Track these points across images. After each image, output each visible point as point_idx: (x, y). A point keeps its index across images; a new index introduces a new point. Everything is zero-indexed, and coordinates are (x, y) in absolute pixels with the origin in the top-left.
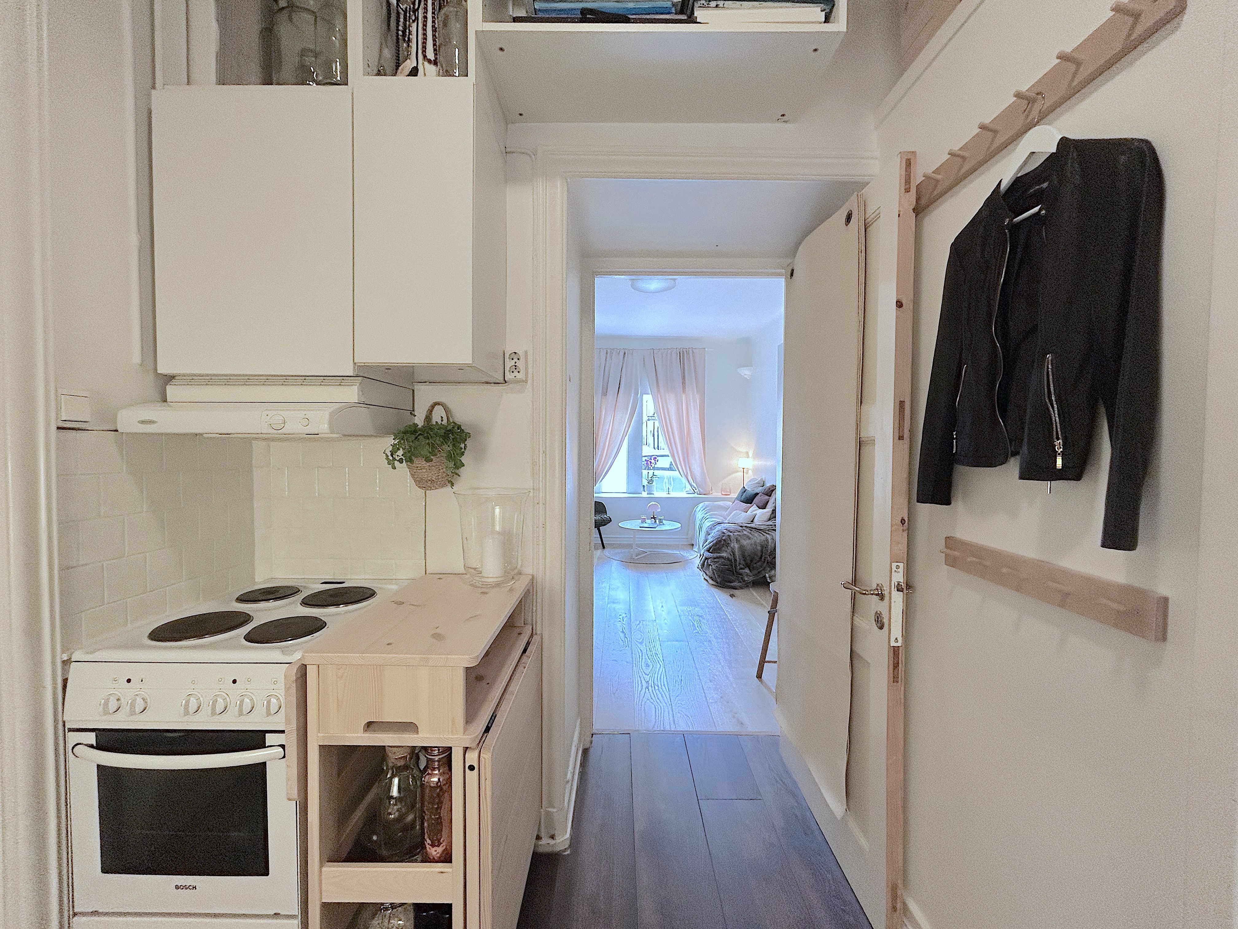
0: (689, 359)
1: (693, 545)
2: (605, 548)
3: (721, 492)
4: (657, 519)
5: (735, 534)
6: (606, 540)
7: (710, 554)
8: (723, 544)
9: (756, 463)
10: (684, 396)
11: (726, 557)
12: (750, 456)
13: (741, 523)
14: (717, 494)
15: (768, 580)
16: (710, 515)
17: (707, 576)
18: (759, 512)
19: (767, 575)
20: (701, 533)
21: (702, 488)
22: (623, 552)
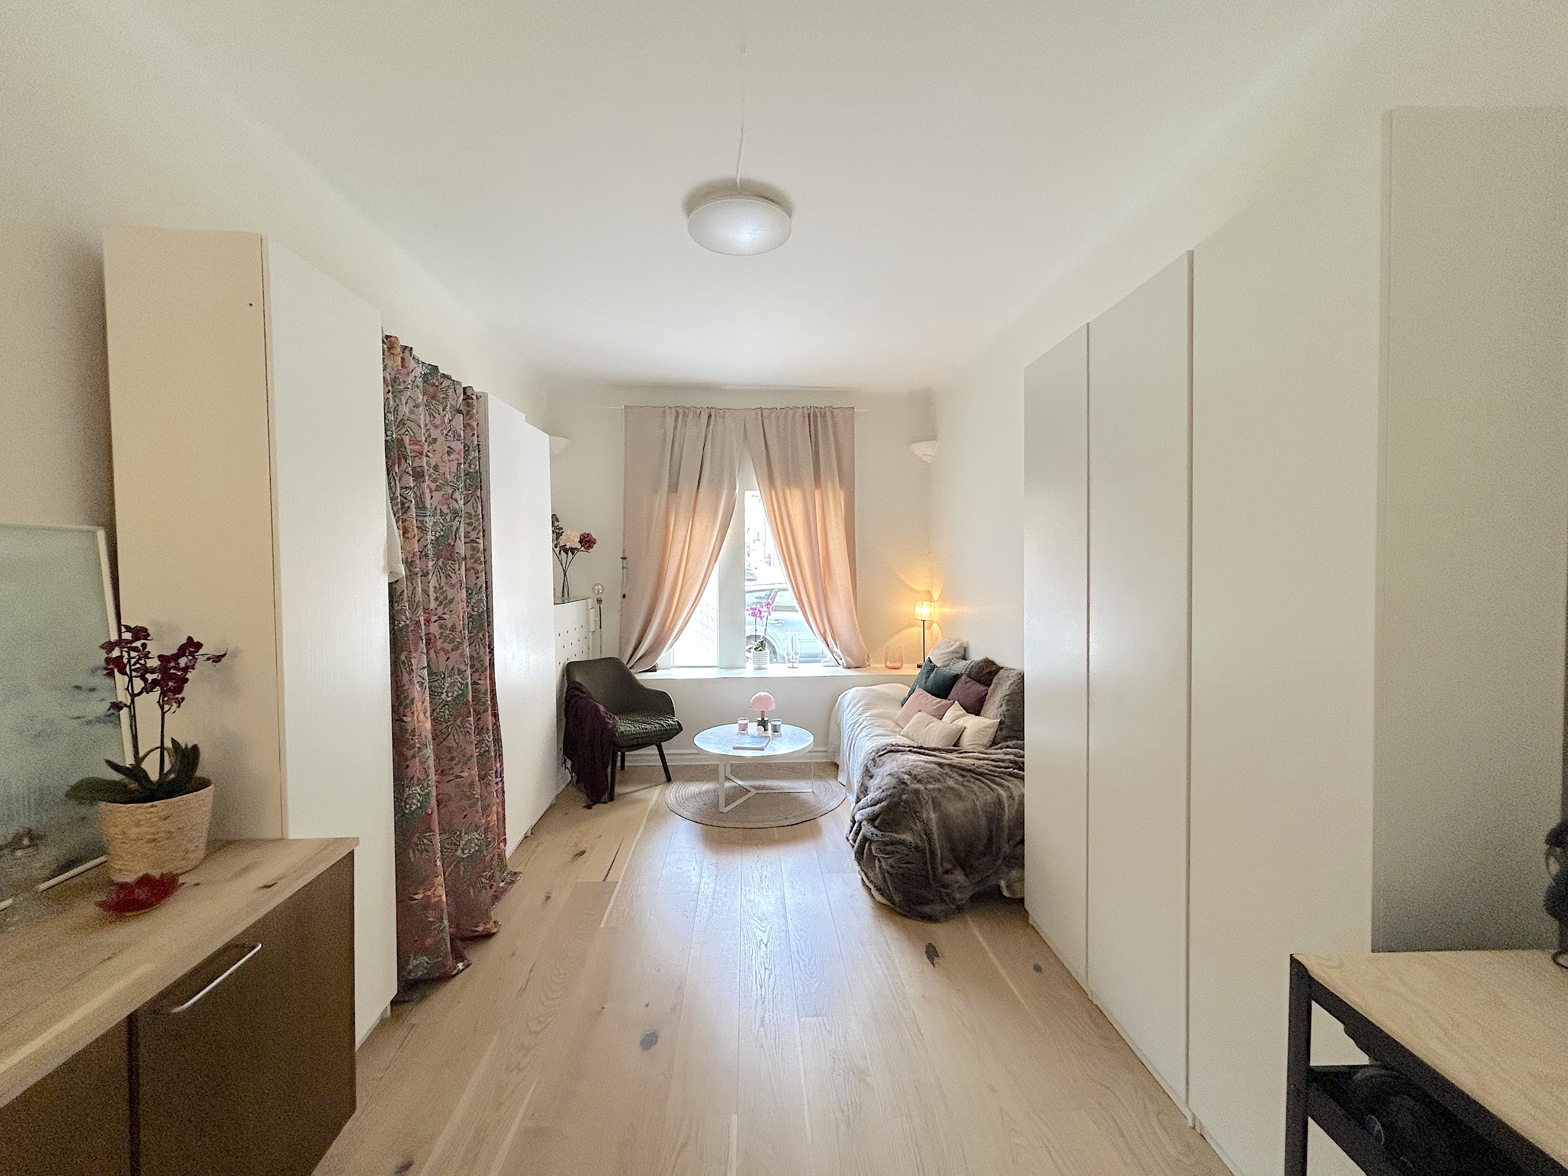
1: (838, 766)
2: (671, 780)
3: (886, 662)
4: (769, 724)
5: (929, 786)
6: (671, 760)
7: (875, 831)
8: (905, 812)
9: (946, 610)
10: (817, 493)
11: (911, 843)
12: (936, 597)
13: (933, 746)
14: (878, 667)
15: (1006, 893)
16: (869, 718)
17: (871, 882)
18: (971, 722)
19: (1003, 883)
20: (853, 757)
21: (851, 656)
22: (702, 793)
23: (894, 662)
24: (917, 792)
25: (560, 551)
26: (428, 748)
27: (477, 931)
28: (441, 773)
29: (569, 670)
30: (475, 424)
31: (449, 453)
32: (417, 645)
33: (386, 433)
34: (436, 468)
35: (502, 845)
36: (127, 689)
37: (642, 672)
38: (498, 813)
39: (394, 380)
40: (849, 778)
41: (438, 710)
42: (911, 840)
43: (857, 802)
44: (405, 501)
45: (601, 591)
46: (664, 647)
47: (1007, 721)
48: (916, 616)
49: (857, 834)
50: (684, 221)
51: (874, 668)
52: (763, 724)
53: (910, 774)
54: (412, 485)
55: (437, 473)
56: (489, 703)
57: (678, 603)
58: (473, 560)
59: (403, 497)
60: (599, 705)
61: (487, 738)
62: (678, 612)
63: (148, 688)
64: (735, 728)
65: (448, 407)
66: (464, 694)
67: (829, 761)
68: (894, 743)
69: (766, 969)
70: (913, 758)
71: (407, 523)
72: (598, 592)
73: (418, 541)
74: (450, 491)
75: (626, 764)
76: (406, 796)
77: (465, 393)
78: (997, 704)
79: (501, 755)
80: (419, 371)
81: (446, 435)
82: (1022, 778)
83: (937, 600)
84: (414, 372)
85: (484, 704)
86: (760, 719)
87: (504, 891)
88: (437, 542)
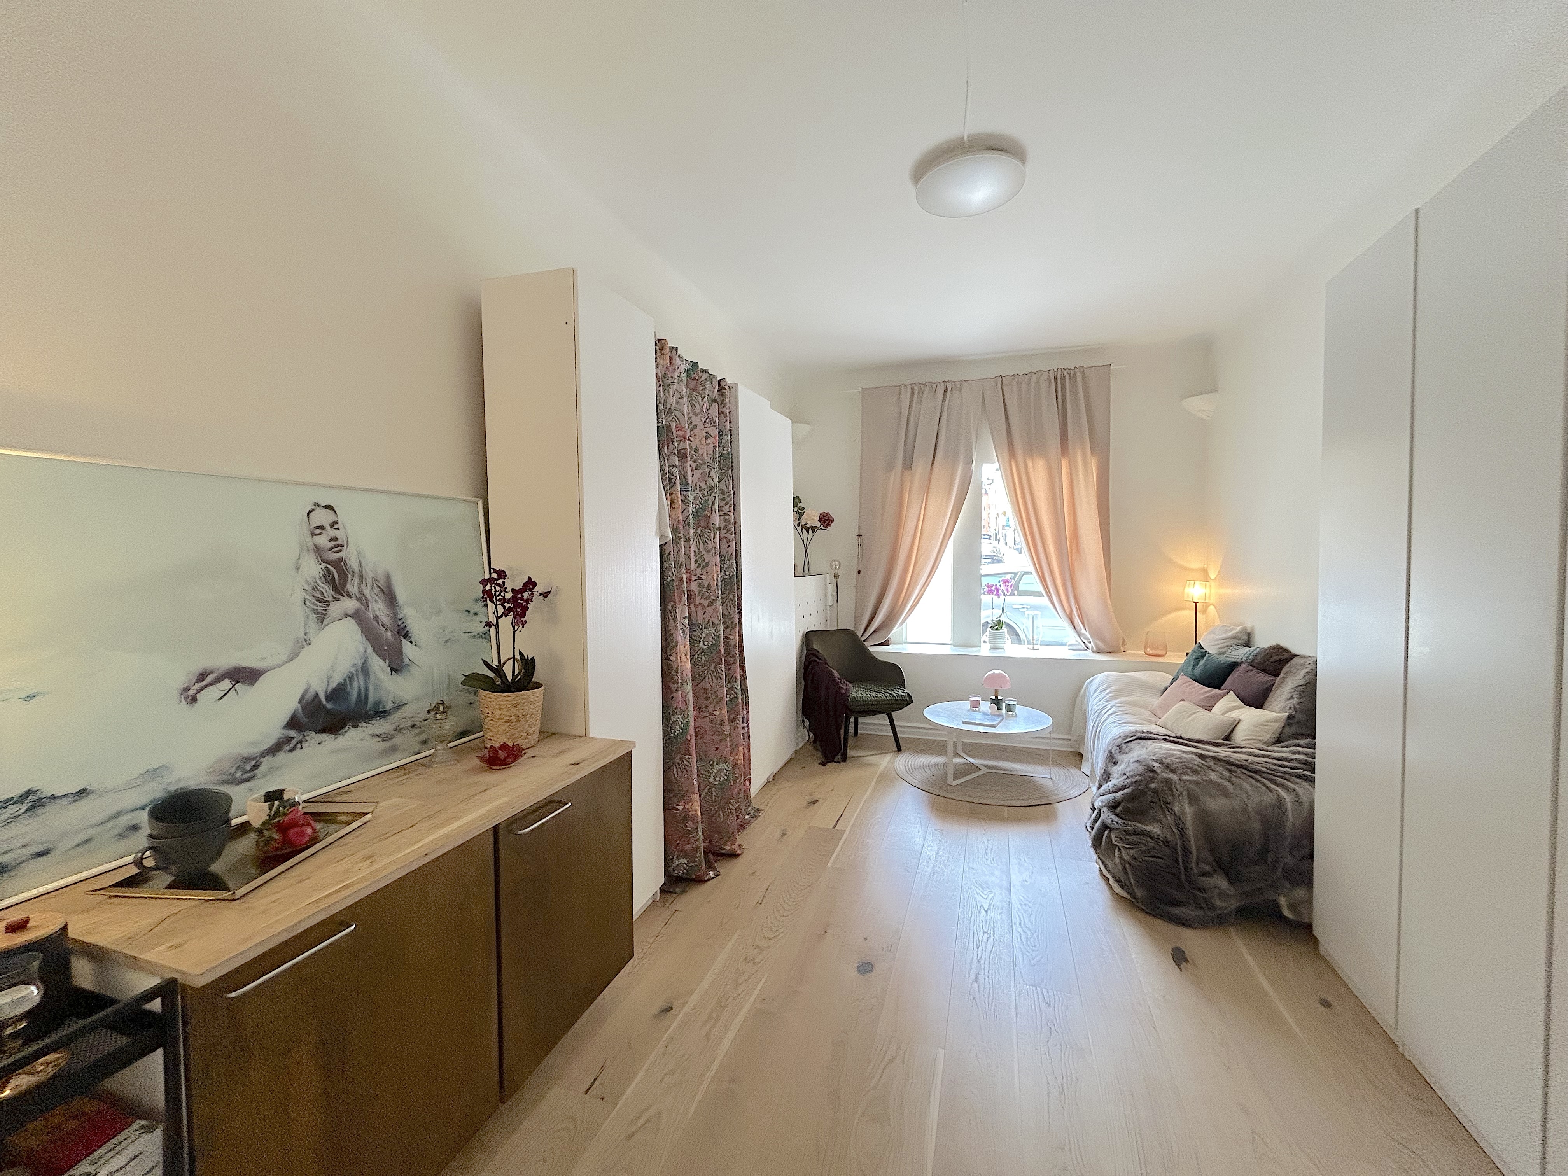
0: (1075, 393)
1: (1082, 756)
2: (901, 750)
3: (1145, 648)
4: (1004, 704)
5: (1185, 778)
6: (904, 733)
7: (1117, 819)
8: (1152, 802)
9: (1227, 591)
10: (1064, 463)
11: (1159, 835)
12: (1213, 576)
13: (1197, 737)
14: (1136, 654)
15: (1286, 913)
16: (1119, 705)
17: (1109, 871)
18: (1249, 716)
19: (1282, 901)
20: (1098, 745)
21: (1103, 640)
22: (932, 765)
23: (1157, 648)
24: (1168, 781)
25: (802, 529)
26: (688, 685)
27: (724, 849)
28: (699, 709)
29: (808, 638)
30: (728, 411)
31: (706, 438)
32: (680, 599)
33: (657, 420)
34: (696, 450)
35: (747, 783)
36: (494, 613)
37: (874, 645)
38: (744, 753)
39: (664, 376)
40: (1093, 768)
41: (697, 656)
42: (1159, 833)
43: (1099, 789)
44: (672, 477)
45: (838, 567)
46: (896, 623)
47: (1299, 716)
48: (1186, 596)
49: (1096, 821)
50: (911, 189)
51: (1129, 654)
52: (997, 702)
53: (1162, 763)
54: (677, 463)
55: (697, 455)
56: (738, 655)
57: (911, 579)
58: (725, 531)
59: (670, 473)
60: (833, 671)
61: (736, 686)
62: (911, 589)
63: (505, 614)
64: (967, 705)
65: (706, 398)
66: (716, 645)
67: (1072, 750)
68: (1145, 731)
69: (984, 932)
70: (1167, 746)
71: (673, 496)
72: (836, 568)
73: (682, 512)
74: (707, 470)
75: (859, 732)
76: (671, 722)
77: (719, 385)
78: (1286, 695)
79: (747, 704)
80: (684, 367)
81: (705, 422)
82: (1312, 781)
83: (1215, 579)
84: (679, 369)
85: (734, 656)
86: (993, 697)
87: (748, 823)
88: (696, 513)
